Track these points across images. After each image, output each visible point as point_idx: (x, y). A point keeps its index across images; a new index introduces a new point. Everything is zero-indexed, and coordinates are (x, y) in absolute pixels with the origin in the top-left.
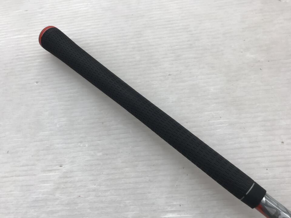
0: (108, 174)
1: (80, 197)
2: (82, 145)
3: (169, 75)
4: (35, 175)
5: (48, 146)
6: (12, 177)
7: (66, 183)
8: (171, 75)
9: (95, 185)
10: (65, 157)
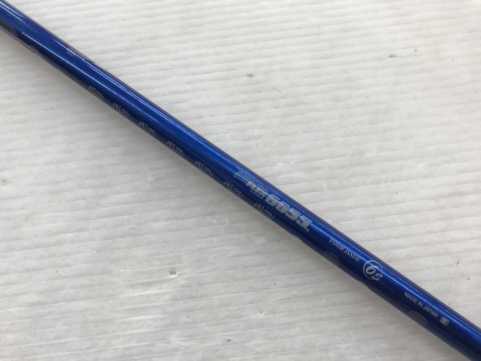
0: (288, 286)
1: (229, 342)
2: (215, 221)
3: (390, 57)
4: (112, 295)
5: (132, 226)
6: (57, 302)
7: (190, 311)
8: (395, 57)
9: (262, 313)
10: (180, 252)
